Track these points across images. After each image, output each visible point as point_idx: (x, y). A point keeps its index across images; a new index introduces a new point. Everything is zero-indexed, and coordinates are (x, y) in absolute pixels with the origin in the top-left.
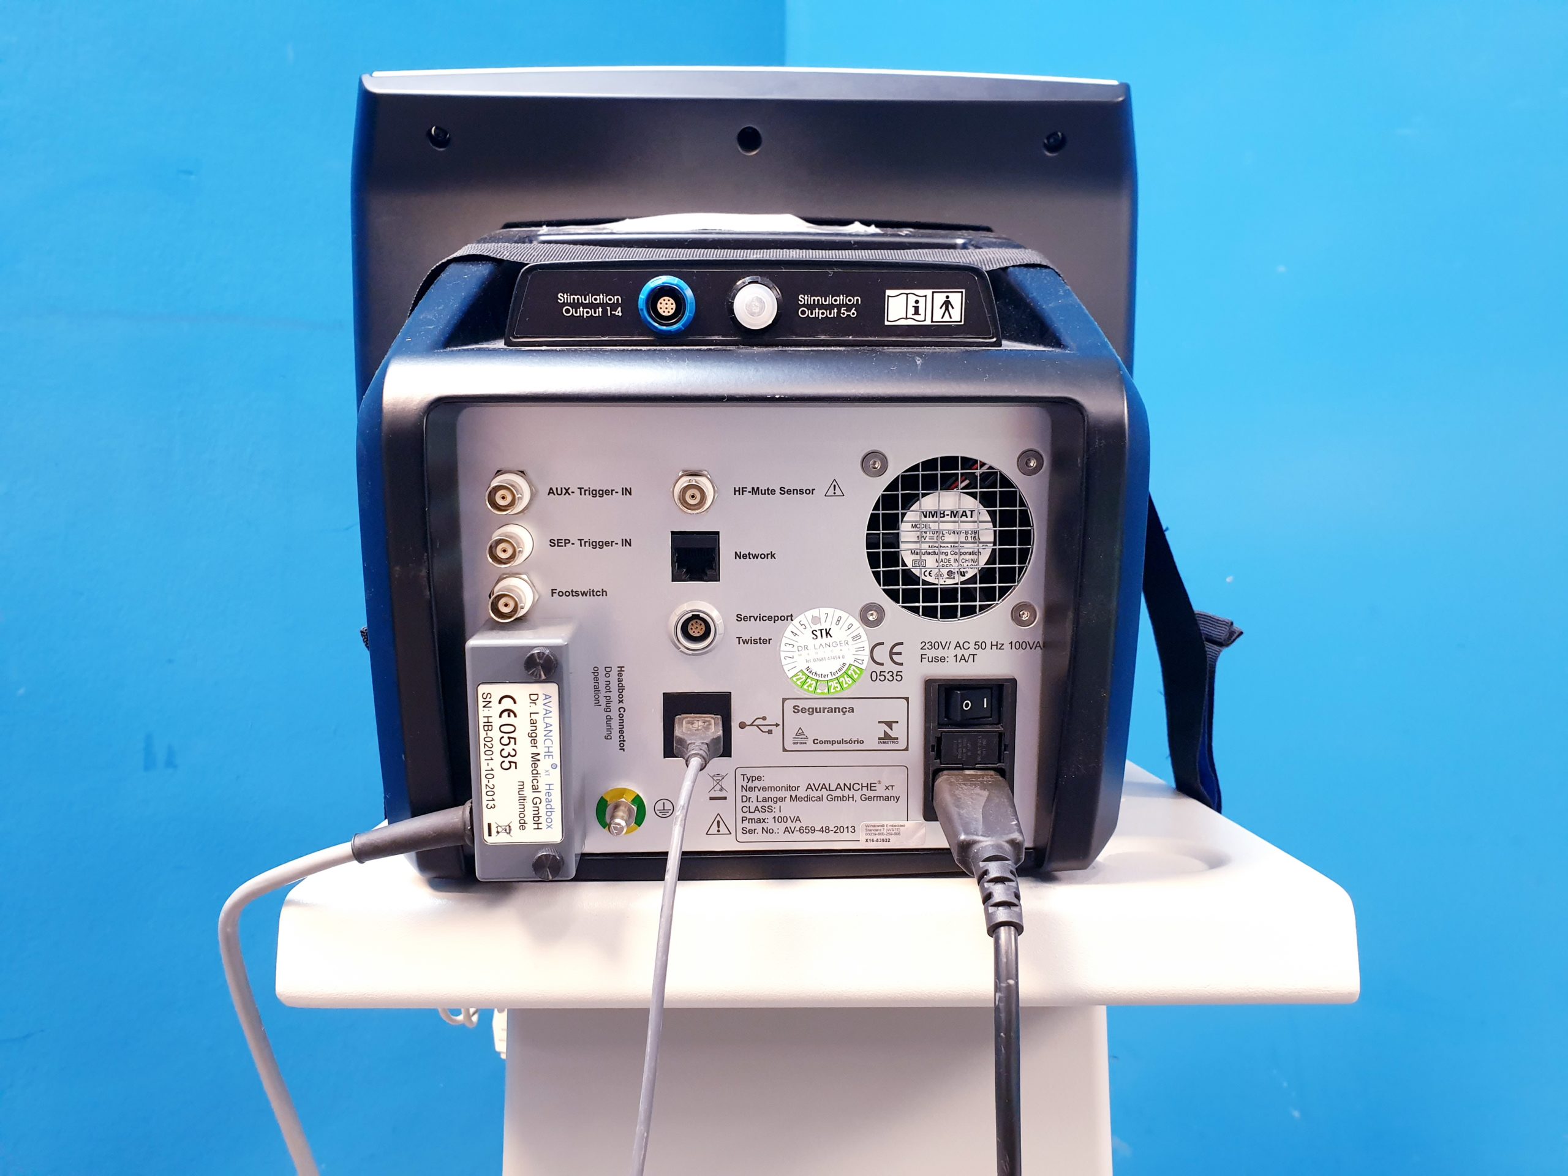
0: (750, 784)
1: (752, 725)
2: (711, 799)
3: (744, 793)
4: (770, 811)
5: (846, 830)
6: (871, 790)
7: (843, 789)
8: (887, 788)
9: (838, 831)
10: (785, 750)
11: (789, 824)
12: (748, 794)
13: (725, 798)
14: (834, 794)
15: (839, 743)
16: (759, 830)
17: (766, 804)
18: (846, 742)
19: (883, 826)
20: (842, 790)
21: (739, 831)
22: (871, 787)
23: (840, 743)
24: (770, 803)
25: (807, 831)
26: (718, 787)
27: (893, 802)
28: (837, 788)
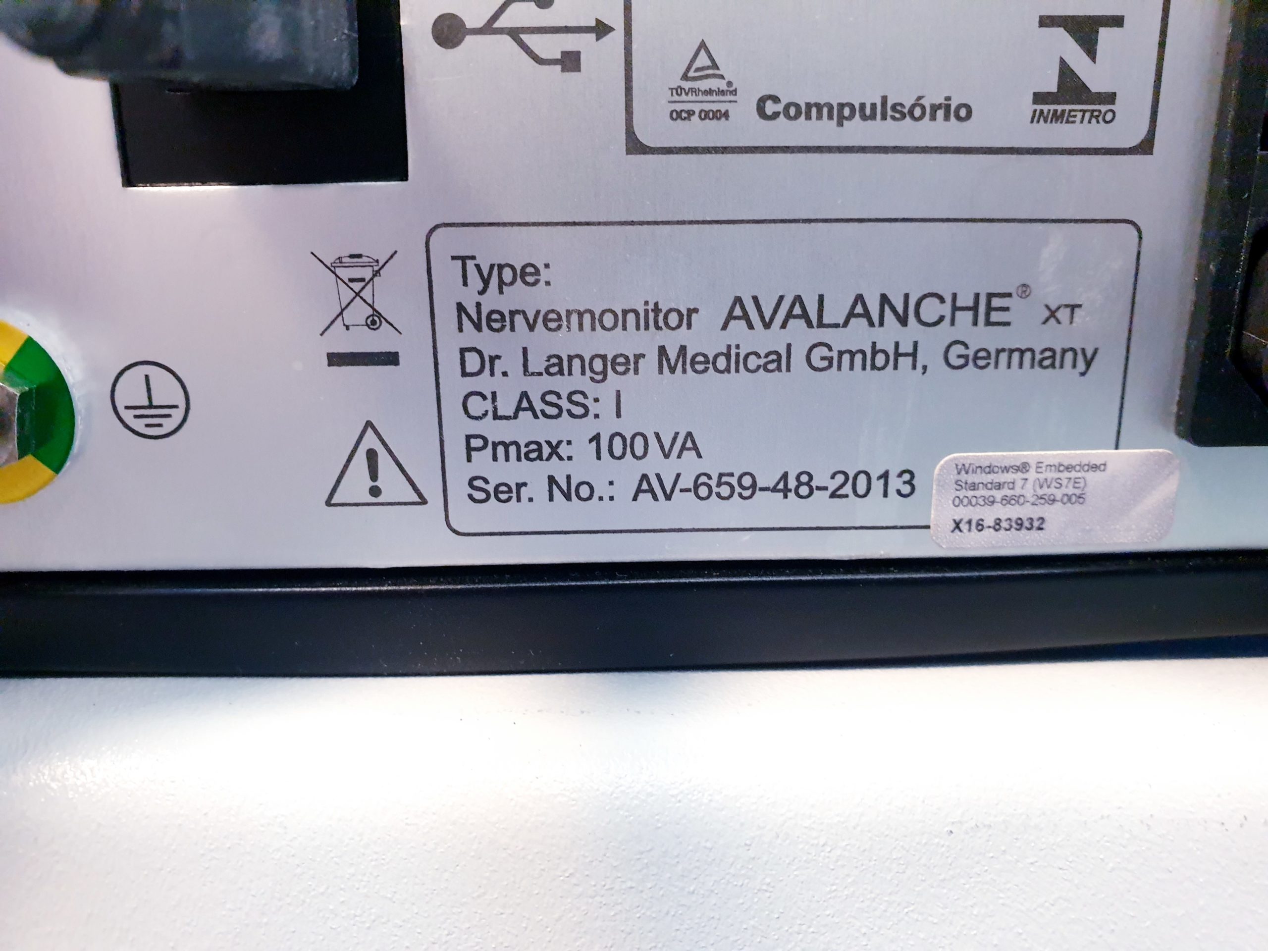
0: (492, 301)
1: (488, 29)
2: (336, 359)
3: (470, 336)
4: (579, 411)
5: (877, 486)
6: (988, 323)
7: (876, 319)
8: (1053, 314)
9: (847, 490)
10: (635, 146)
11: (654, 463)
12: (488, 342)
13: (391, 359)
14: (840, 340)
15: (867, 113)
16: (538, 488)
17: (563, 384)
18: (900, 112)
19: (1024, 467)
20: (872, 324)
21: (459, 489)
22: (989, 309)
23: (873, 117)
24: (577, 381)
25: (725, 491)
26: (359, 313)
27: (1067, 374)
28: (851, 315)
